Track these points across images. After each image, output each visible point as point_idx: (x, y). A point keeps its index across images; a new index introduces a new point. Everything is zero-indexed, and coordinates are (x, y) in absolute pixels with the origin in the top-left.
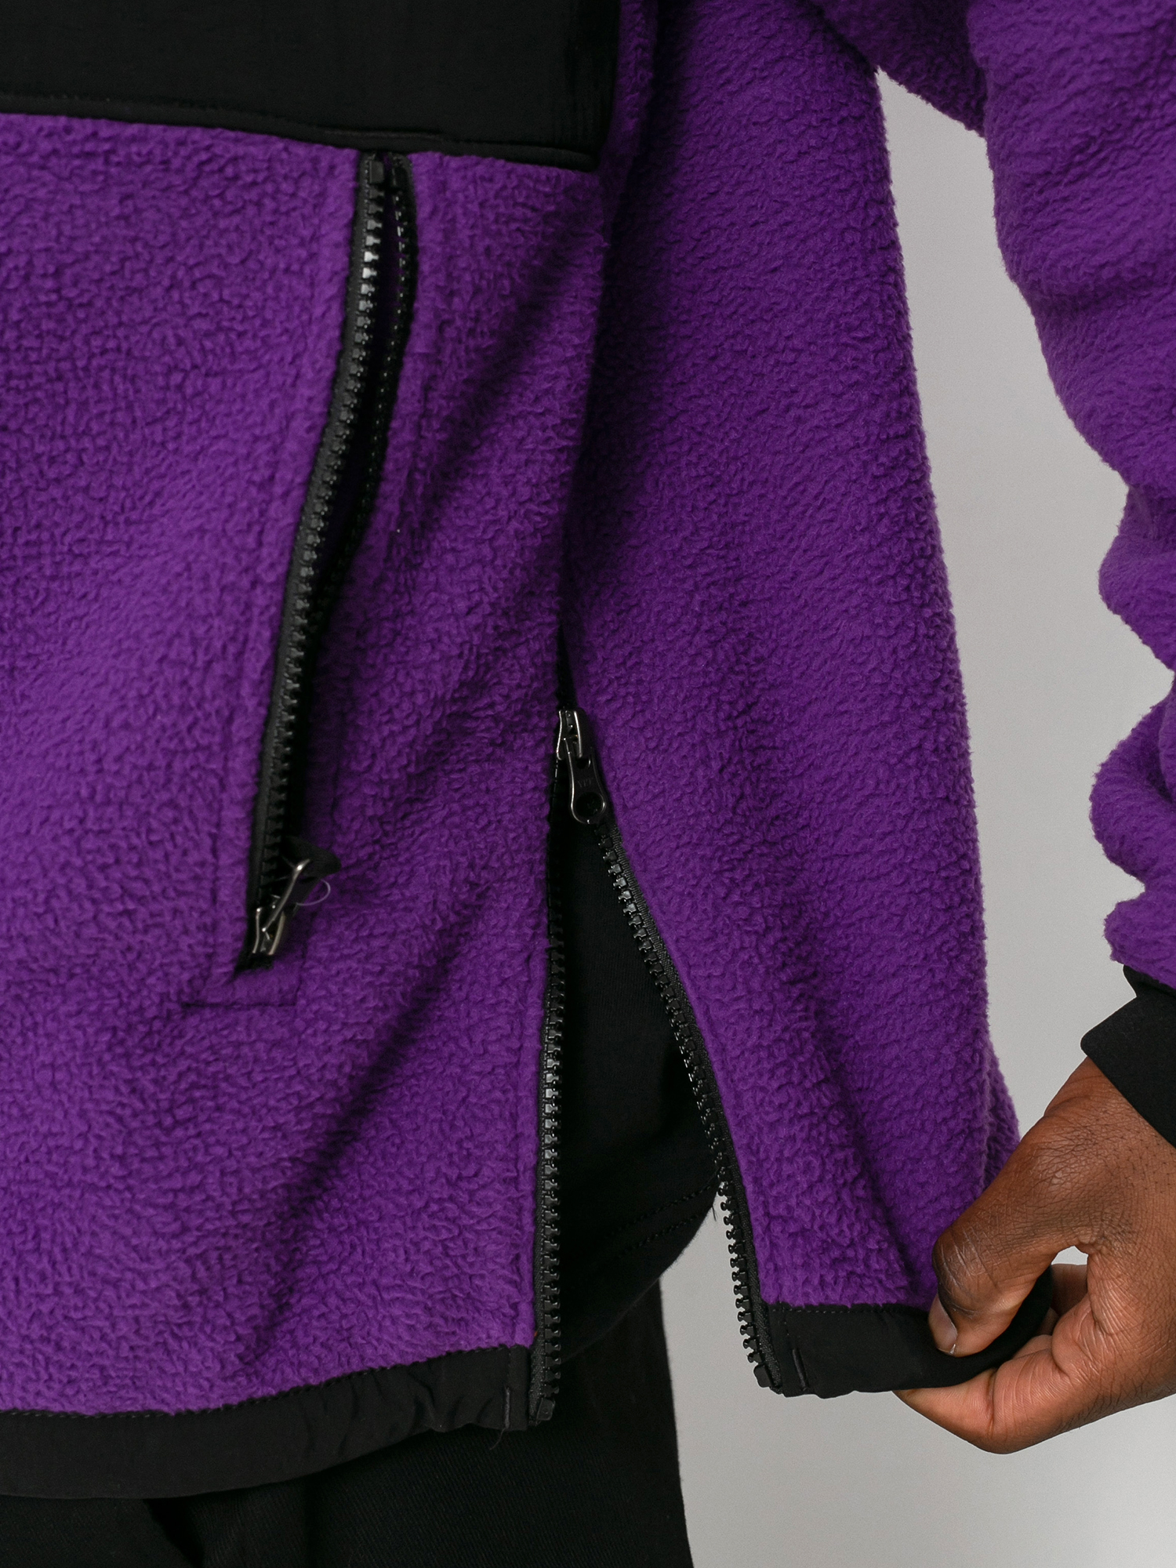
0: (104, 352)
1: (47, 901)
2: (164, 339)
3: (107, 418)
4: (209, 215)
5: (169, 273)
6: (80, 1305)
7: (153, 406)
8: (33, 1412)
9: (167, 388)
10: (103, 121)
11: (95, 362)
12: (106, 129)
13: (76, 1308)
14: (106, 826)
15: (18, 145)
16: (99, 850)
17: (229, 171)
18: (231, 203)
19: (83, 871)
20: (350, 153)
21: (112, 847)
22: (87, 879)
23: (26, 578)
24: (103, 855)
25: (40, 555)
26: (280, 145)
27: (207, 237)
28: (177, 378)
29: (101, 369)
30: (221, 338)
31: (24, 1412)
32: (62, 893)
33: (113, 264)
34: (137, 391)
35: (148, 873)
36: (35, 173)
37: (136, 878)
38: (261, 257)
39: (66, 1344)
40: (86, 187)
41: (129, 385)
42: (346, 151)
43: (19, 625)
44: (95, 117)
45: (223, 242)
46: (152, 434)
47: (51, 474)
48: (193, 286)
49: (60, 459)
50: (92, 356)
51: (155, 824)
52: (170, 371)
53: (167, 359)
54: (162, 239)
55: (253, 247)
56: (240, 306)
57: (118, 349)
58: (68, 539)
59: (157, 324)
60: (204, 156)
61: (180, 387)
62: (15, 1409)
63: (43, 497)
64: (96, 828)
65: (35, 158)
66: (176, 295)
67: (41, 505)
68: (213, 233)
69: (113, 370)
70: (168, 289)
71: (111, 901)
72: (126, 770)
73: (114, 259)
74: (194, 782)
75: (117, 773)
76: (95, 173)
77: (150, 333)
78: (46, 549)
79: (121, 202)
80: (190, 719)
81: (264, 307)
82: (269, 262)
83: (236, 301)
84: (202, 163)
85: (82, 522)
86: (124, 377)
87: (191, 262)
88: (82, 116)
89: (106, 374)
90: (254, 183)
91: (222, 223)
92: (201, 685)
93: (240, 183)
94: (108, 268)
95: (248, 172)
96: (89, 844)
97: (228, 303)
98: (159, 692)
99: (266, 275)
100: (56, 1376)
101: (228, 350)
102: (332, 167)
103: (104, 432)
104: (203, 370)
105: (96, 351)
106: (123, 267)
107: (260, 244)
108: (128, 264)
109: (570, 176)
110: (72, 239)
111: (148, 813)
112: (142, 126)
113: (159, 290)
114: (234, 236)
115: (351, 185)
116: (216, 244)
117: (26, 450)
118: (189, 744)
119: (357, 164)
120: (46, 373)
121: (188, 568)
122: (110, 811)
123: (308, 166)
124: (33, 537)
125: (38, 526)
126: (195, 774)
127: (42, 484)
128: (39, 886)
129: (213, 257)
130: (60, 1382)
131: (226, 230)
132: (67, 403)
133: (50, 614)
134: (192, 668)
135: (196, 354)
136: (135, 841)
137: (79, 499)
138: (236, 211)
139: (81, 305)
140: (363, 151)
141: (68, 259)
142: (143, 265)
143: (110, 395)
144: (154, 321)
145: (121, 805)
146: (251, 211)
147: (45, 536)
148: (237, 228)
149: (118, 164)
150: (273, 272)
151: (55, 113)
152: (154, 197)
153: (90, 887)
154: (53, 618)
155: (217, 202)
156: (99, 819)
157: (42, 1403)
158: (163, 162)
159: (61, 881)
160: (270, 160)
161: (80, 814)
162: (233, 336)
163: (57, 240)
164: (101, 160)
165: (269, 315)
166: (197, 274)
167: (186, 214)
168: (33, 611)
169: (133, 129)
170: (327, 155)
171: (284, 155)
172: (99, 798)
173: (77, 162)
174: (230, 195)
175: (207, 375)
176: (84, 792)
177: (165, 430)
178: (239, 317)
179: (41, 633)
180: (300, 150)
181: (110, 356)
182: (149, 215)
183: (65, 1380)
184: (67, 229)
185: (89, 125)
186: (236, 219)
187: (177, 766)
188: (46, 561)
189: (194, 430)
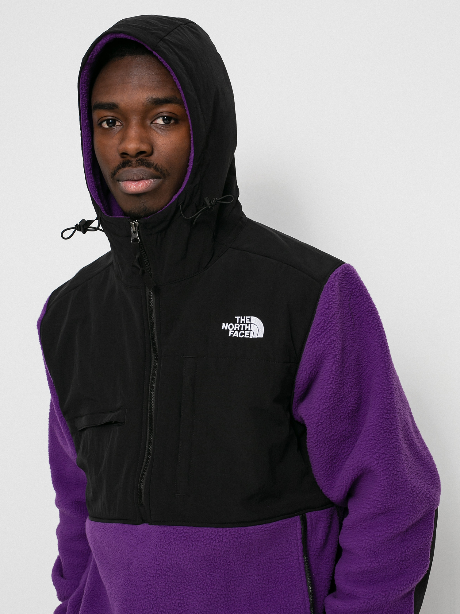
3: (267, 571)
20: (299, 516)
50: (263, 561)
53: (275, 558)
57: (268, 559)
86: (269, 563)
102: (297, 520)
109: (329, 509)
115: (300, 522)
117: (253, 579)
120: (256, 565)
124: (256, 593)
132: (260, 569)
170: (296, 518)
189: (282, 569)
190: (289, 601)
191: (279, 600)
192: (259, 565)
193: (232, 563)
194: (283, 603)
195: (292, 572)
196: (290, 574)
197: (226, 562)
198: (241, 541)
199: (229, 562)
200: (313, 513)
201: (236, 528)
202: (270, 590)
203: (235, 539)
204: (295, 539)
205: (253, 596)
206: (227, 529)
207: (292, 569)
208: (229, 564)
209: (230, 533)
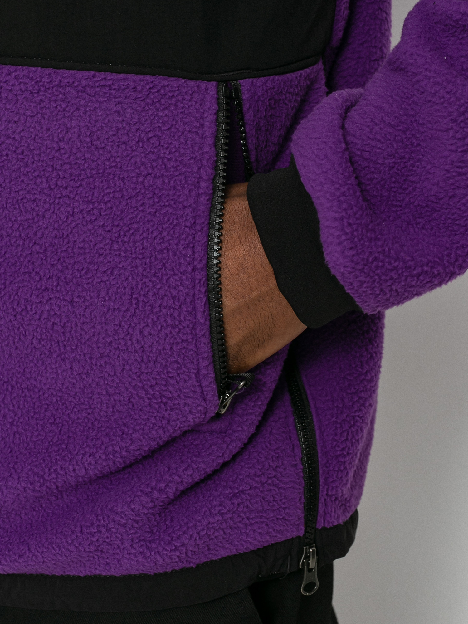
0: (111, 167)
1: (129, 400)
2: (136, 162)
3: (111, 195)
4: (154, 110)
5: (138, 135)
6: (109, 536)
7: (130, 190)
8: (95, 576)
9: (137, 183)
10: (108, 73)
11: (106, 171)
12: (109, 76)
13: (108, 537)
14: (150, 370)
15: (73, 82)
16: (148, 380)
17: (162, 92)
18: (163, 105)
19: (143, 388)
20: (214, 83)
21: (153, 378)
22: (145, 391)
23: (79, 262)
24: (150, 382)
25: (85, 253)
26: (183, 81)
27: (153, 119)
28: (141, 179)
29: (109, 174)
30: (160, 161)
31: (91, 576)
32: (136, 397)
33: (113, 131)
34: (124, 184)
35: (171, 389)
36: (80, 94)
37: (166, 391)
38: (177, 126)
39: (105, 550)
40: (102, 99)
41: (121, 181)
42: (212, 82)
43: (75, 281)
44: (105, 71)
45: (161, 121)
46: (131, 202)
47: (88, 219)
48: (148, 140)
49: (91, 212)
51: (170, 370)
52: (138, 176)
54: (135, 120)
55: (174, 122)
56: (168, 148)
58: (97, 247)
59: (132, 157)
60: (151, 86)
61: (142, 183)
62: (87, 575)
63: (85, 229)
64: (146, 371)
65: (80, 88)
66: (141, 144)
67: (85, 232)
68: (156, 118)
69: (114, 175)
70: (138, 142)
71: (156, 399)
72: (154, 350)
73: (114, 129)
74: (183, 354)
75: (151, 352)
76: (105, 93)
77: (130, 160)
78: (87, 251)
79: (116, 105)
80: (177, 330)
81: (179, 147)
82: (181, 129)
83: (166, 146)
84: (150, 88)
85: (102, 240)
86: (119, 178)
87: (148, 130)
88: (99, 71)
89: (111, 176)
90: (173, 96)
91: (160, 114)
92: (179, 315)
93: (167, 96)
94: (111, 133)
95: (170, 91)
96: (144, 377)
97: (163, 146)
98: (162, 320)
99: (180, 134)
100: (102, 562)
101: (163, 166)
102: (206, 90)
103: (110, 201)
104: (153, 175)
105: (108, 167)
106: (117, 133)
107: (177, 121)
108: (119, 132)
110: (96, 121)
111: (166, 366)
112: (125, 75)
113: (134, 143)
114: (165, 119)
115: (215, 96)
116: (158, 122)
118: (179, 340)
119: (217, 87)
121: (164, 265)
122: (151, 365)
123: (196, 88)
124: (81, 245)
125: (84, 241)
126: (183, 351)
127: (84, 223)
128: (125, 395)
129: (156, 127)
130: (104, 564)
131: (162, 116)
133: (89, 279)
134: (174, 309)
135: (149, 168)
136: (163, 376)
137: (100, 231)
138: (165, 108)
139: (101, 148)
140: (219, 82)
141: (95, 129)
142: (126, 132)
143: (113, 185)
144: (132, 155)
145: (155, 363)
146: (172, 108)
147: (87, 246)
148: (166, 115)
149: (114, 89)
150: (183, 132)
151: (89, 70)
152: (130, 103)
153: (146, 394)
154: (91, 280)
155: (158, 105)
156: (147, 368)
157: (98, 572)
158: (133, 88)
159: (134, 392)
160: (179, 87)
161: (139, 366)
162: (165, 160)
163: (90, 122)
164: (108, 88)
165: (182, 151)
166: (150, 135)
167: (144, 109)
168: (81, 276)
169: (122, 76)
170: (203, 85)
171: (185, 85)
172: (145, 361)
173: (98, 89)
174: (163, 101)
175: (154, 177)
176: (139, 359)
177: (137, 201)
178: (168, 152)
179: (85, 286)
180: (192, 83)
181: (113, 169)
182: (129, 110)
183: (105, 563)
184: (94, 117)
185: (103, 75)
186: (166, 112)
187: (175, 348)
188: (88, 256)
189: (151, 202)
190: (154, 286)
191: (130, 278)
192: (91, 177)
193: (28, 155)
194: (140, 286)
195: (175, 217)
196: (168, 220)
197: (15, 151)
198: (41, 100)
199: (22, 153)
200: (259, 82)
201: (33, 69)
202: (115, 246)
203: (27, 94)
204: (197, 133)
205: (75, 250)
206: (13, 68)
207: (176, 209)
208: (20, 156)
209: (16, 78)
